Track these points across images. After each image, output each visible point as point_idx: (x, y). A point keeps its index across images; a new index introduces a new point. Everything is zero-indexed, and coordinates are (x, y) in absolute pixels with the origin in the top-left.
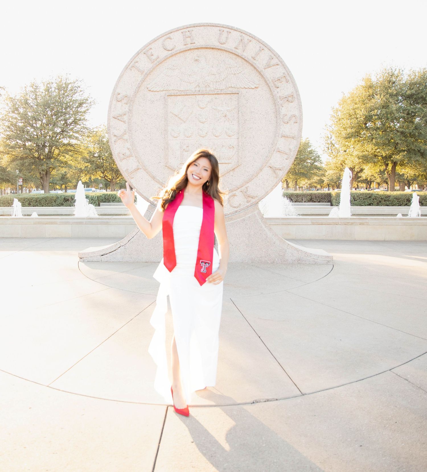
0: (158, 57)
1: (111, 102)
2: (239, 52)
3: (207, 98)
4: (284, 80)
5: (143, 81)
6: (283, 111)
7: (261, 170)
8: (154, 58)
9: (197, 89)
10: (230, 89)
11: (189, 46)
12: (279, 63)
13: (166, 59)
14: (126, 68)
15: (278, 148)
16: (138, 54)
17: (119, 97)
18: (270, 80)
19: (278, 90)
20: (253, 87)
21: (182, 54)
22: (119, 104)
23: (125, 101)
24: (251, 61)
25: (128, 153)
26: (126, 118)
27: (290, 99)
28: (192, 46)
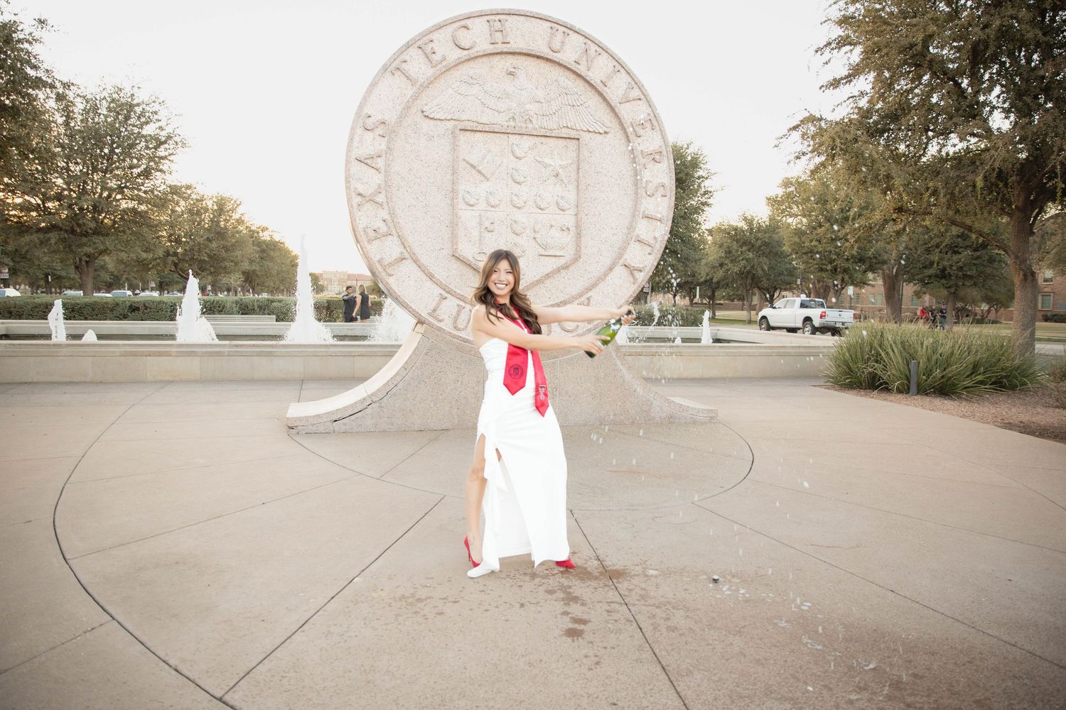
0: (444, 59)
1: (353, 129)
2: (581, 69)
3: (527, 142)
4: (648, 125)
5: (416, 97)
6: (646, 175)
7: (611, 269)
8: (436, 58)
9: (512, 123)
10: (565, 130)
11: (500, 48)
12: (642, 97)
13: (460, 63)
14: (385, 69)
15: (638, 236)
16: (408, 46)
17: (370, 122)
18: (629, 123)
19: (639, 140)
20: (602, 132)
21: (485, 59)
22: (369, 135)
23: (380, 131)
24: (601, 87)
25: (383, 229)
26: (380, 163)
27: (657, 157)
28: (505, 48)
